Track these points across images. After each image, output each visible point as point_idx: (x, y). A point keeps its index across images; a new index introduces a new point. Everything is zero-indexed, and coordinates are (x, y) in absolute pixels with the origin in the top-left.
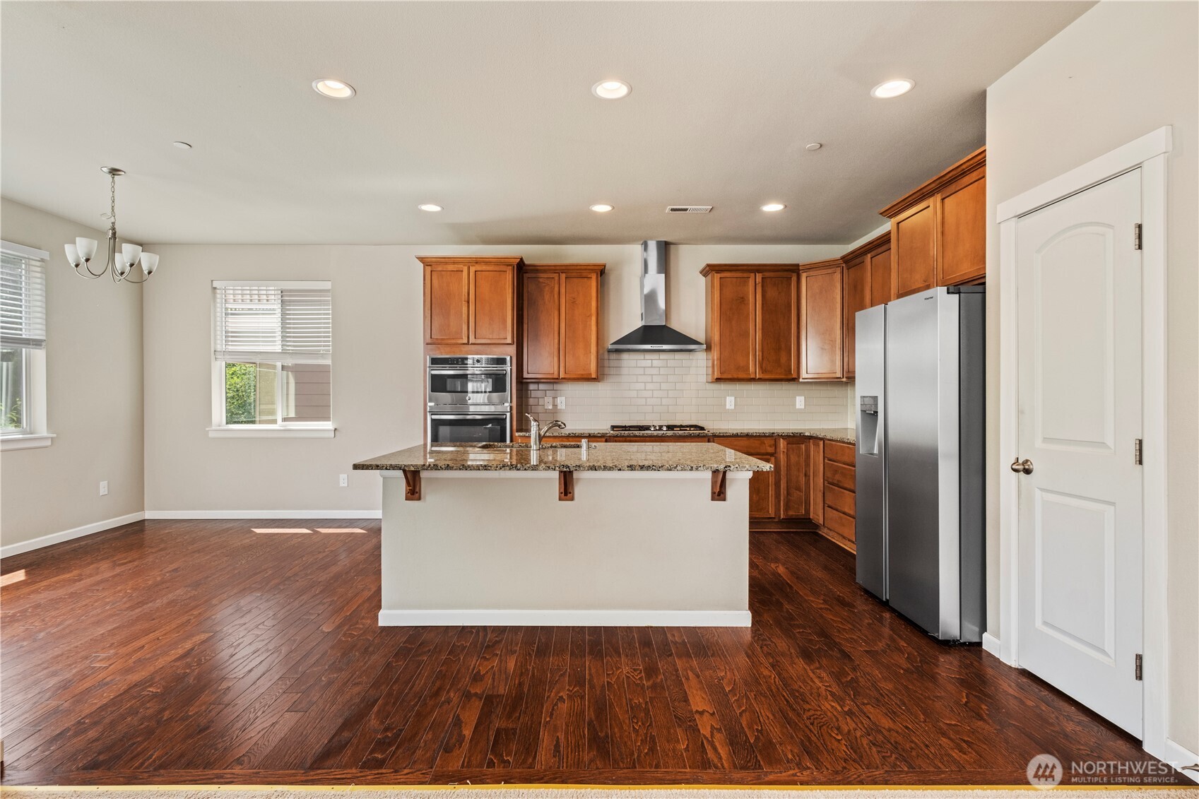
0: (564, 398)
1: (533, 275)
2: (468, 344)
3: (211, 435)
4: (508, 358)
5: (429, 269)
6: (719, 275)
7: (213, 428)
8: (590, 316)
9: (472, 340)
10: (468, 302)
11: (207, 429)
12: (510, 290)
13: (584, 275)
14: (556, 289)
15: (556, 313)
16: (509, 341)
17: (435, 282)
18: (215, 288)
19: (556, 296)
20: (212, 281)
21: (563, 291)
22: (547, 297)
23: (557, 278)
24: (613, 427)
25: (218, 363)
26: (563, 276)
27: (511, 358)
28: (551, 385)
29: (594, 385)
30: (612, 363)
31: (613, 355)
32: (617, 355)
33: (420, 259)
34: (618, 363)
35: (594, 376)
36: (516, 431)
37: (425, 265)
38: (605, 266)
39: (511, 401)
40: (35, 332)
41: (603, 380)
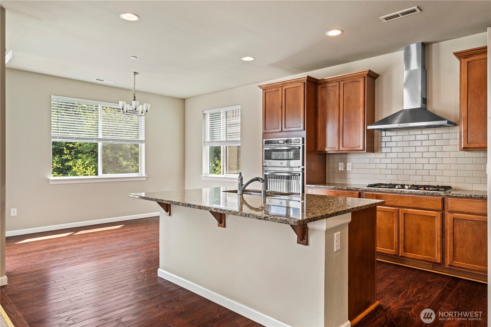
0: (351, 164)
1: (323, 86)
2: (282, 131)
3: (202, 179)
4: (301, 139)
5: (264, 92)
6: (466, 60)
7: (203, 176)
8: (359, 107)
9: (284, 129)
10: (282, 108)
11: (201, 176)
13: (355, 80)
14: (338, 92)
15: (338, 108)
16: (302, 128)
17: (267, 99)
18: (205, 114)
19: (338, 97)
20: (203, 111)
21: (342, 93)
22: (332, 99)
23: (338, 85)
25: (206, 147)
26: (342, 83)
27: (303, 139)
28: (343, 155)
29: (372, 155)
30: (384, 139)
31: (383, 133)
32: (388, 134)
33: (260, 87)
34: (388, 139)
35: (361, 148)
36: (307, 184)
37: (263, 90)
38: (370, 71)
39: (303, 165)
40: (142, 138)
41: (377, 151)
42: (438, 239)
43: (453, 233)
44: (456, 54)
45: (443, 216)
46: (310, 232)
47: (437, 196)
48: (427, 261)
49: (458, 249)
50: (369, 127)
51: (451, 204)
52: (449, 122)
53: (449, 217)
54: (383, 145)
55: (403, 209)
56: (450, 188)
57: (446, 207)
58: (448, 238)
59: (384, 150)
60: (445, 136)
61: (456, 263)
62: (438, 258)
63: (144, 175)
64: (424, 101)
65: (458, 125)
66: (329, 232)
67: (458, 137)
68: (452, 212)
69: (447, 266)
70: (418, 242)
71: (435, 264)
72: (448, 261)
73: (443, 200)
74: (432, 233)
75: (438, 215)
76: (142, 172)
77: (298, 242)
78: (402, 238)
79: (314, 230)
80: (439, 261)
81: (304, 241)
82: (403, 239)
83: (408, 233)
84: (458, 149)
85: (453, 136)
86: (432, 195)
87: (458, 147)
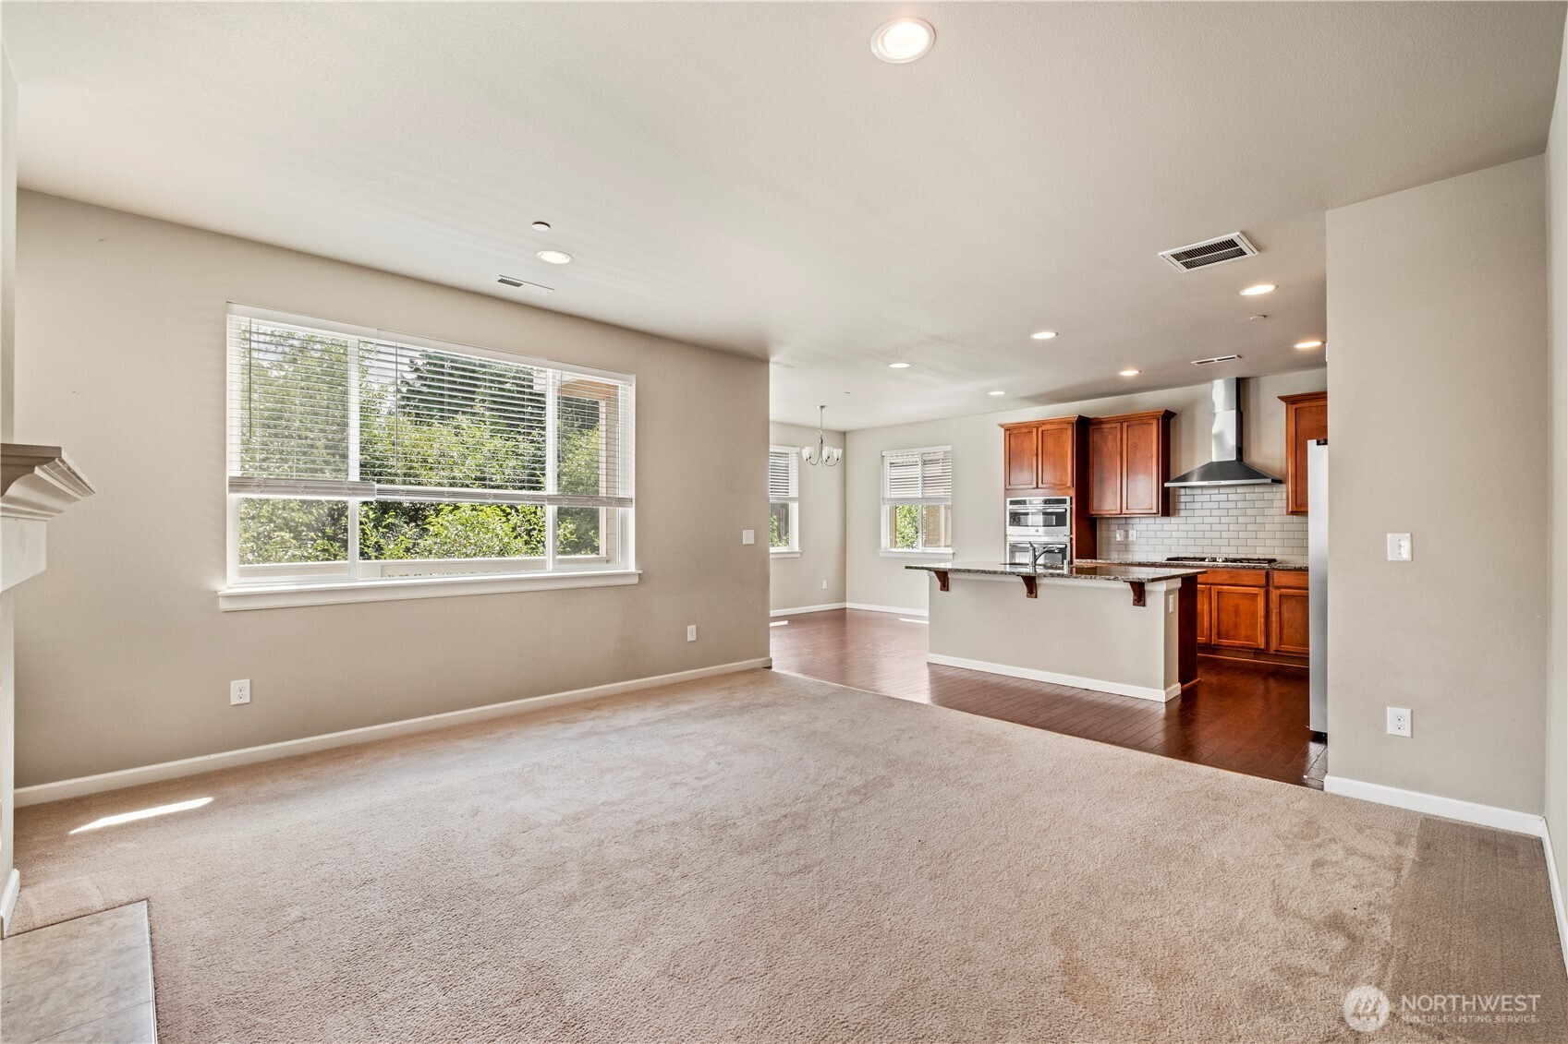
0: (1134, 532)
1: (1097, 426)
2: (1037, 487)
3: (881, 555)
4: (1068, 498)
5: (1008, 432)
6: (1294, 406)
9: (1040, 485)
10: (1037, 456)
12: (1070, 444)
13: (1145, 421)
14: (1119, 437)
15: (1119, 457)
16: (1069, 485)
17: (1012, 442)
19: (1119, 443)
21: (1125, 437)
22: (1110, 445)
23: (1119, 427)
24: (1169, 559)
26: (1125, 425)
27: (1071, 498)
28: (1124, 519)
29: (1166, 520)
30: (1183, 499)
31: (1183, 491)
32: (1188, 491)
33: (1002, 426)
34: (1189, 499)
35: (1154, 511)
36: (1077, 558)
37: (1006, 430)
38: (1166, 411)
39: (1071, 534)
40: (794, 492)
41: (1174, 514)
42: (1261, 620)
43: (1280, 613)
44: (1282, 398)
45: (1267, 594)
46: (1147, 594)
47: (1260, 569)
48: (1247, 648)
49: (1285, 631)
50: (1166, 485)
51: (1278, 578)
52: (1273, 481)
53: (1274, 594)
54: (1182, 506)
55: (1216, 587)
56: (1274, 560)
57: (1271, 582)
58: (1274, 619)
59: (1183, 513)
60: (1267, 496)
61: (1284, 647)
62: (1261, 643)
63: (797, 549)
64: (1240, 450)
65: (1285, 483)
66: (1168, 593)
67: (1284, 497)
68: (1278, 588)
69: (1272, 652)
70: (1236, 626)
71: (1258, 652)
72: (1274, 645)
73: (1267, 574)
74: (1254, 614)
75: (1262, 591)
76: (795, 545)
77: (1134, 604)
78: (1215, 622)
79: (1151, 592)
80: (1262, 647)
81: (1142, 603)
82: (1216, 624)
83: (1223, 616)
84: (1285, 513)
85: (1278, 496)
86: (1254, 568)
87: (1285, 509)
